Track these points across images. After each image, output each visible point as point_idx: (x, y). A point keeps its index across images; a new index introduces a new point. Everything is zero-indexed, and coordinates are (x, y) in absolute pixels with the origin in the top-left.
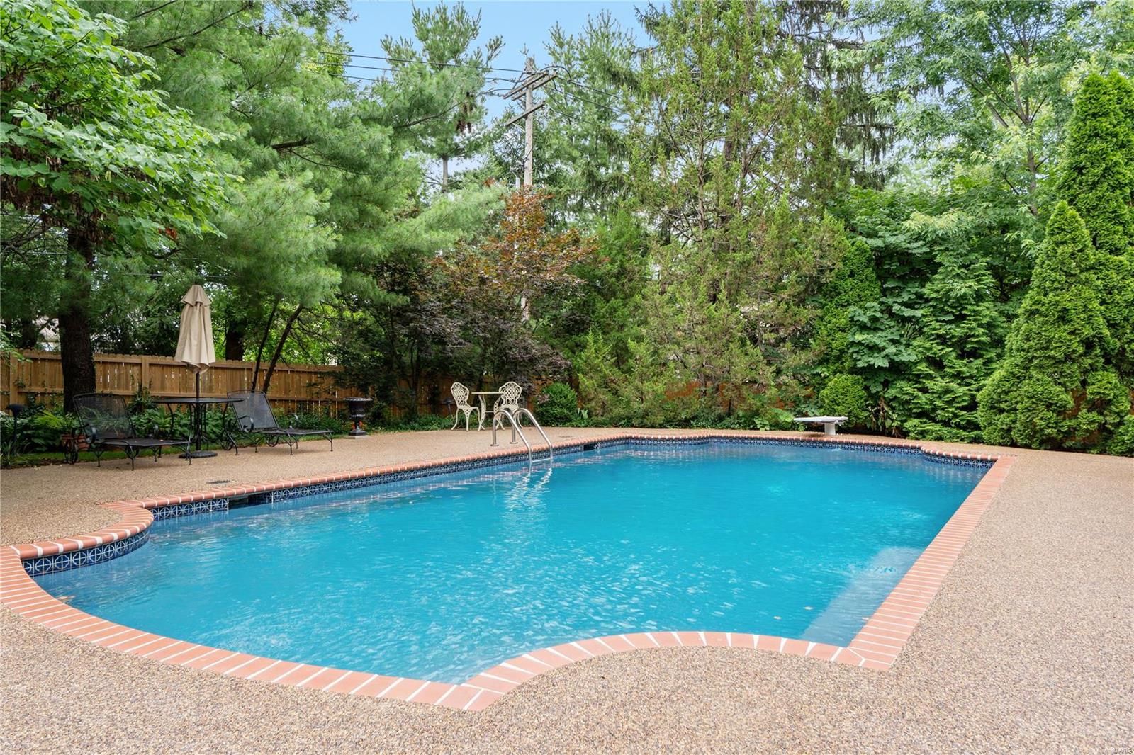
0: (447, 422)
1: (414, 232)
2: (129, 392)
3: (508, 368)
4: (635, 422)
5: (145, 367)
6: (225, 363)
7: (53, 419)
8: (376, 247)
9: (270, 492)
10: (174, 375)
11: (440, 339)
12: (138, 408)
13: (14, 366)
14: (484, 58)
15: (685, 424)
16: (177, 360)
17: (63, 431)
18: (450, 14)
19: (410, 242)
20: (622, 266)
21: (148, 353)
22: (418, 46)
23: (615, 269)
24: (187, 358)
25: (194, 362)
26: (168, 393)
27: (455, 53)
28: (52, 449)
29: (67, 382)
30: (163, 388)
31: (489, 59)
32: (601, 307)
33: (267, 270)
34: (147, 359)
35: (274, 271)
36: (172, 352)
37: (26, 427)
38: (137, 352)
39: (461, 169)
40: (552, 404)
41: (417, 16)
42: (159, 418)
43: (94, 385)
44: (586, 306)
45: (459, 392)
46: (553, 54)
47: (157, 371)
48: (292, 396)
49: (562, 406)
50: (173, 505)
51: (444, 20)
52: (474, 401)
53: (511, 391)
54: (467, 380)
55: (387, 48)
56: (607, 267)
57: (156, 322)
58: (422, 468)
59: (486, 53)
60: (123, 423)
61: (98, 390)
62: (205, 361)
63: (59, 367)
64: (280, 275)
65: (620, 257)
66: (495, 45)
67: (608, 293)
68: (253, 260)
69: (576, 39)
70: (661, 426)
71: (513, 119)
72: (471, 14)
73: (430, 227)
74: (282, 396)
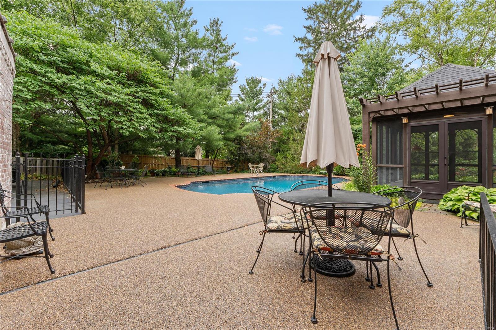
0: (248, 171)
1: (241, 132)
2: (187, 165)
3: (261, 160)
4: (289, 172)
5: (190, 160)
6: (205, 159)
7: (174, 169)
8: (232, 136)
9: (209, 181)
10: (195, 162)
11: (246, 154)
12: (189, 168)
13: (166, 159)
14: (262, 88)
15: (300, 173)
16: (195, 158)
17: (176, 172)
18: (254, 79)
19: (239, 135)
20: (288, 137)
21: (190, 157)
22: (247, 87)
23: (286, 138)
24: (197, 159)
25: (198, 159)
26: (194, 165)
27: (255, 88)
28: (174, 175)
29: (176, 163)
30: (193, 164)
31: (263, 88)
32: (283, 146)
33: (210, 142)
34: (190, 158)
35: (212, 142)
36: (194, 157)
37: (170, 171)
38: (188, 157)
39: (257, 114)
40: (271, 168)
41: (247, 80)
42: (192, 170)
43: (181, 163)
44: (279, 146)
45: (250, 165)
46: (279, 85)
47: (192, 161)
48: (219, 166)
49: (273, 168)
50: (193, 182)
51: (253, 80)
52: (253, 167)
53: (261, 165)
54: (253, 163)
55: (240, 88)
56: (284, 138)
57: (192, 150)
58: (236, 179)
59: (262, 87)
60: (186, 170)
61: (181, 164)
62: (200, 159)
63: (175, 160)
64: (213, 143)
65: (288, 135)
66: (265, 85)
67: (284, 143)
68: (208, 141)
69: (285, 81)
70: (295, 173)
71: (269, 102)
72: (259, 79)
73: (244, 131)
74: (217, 166)
